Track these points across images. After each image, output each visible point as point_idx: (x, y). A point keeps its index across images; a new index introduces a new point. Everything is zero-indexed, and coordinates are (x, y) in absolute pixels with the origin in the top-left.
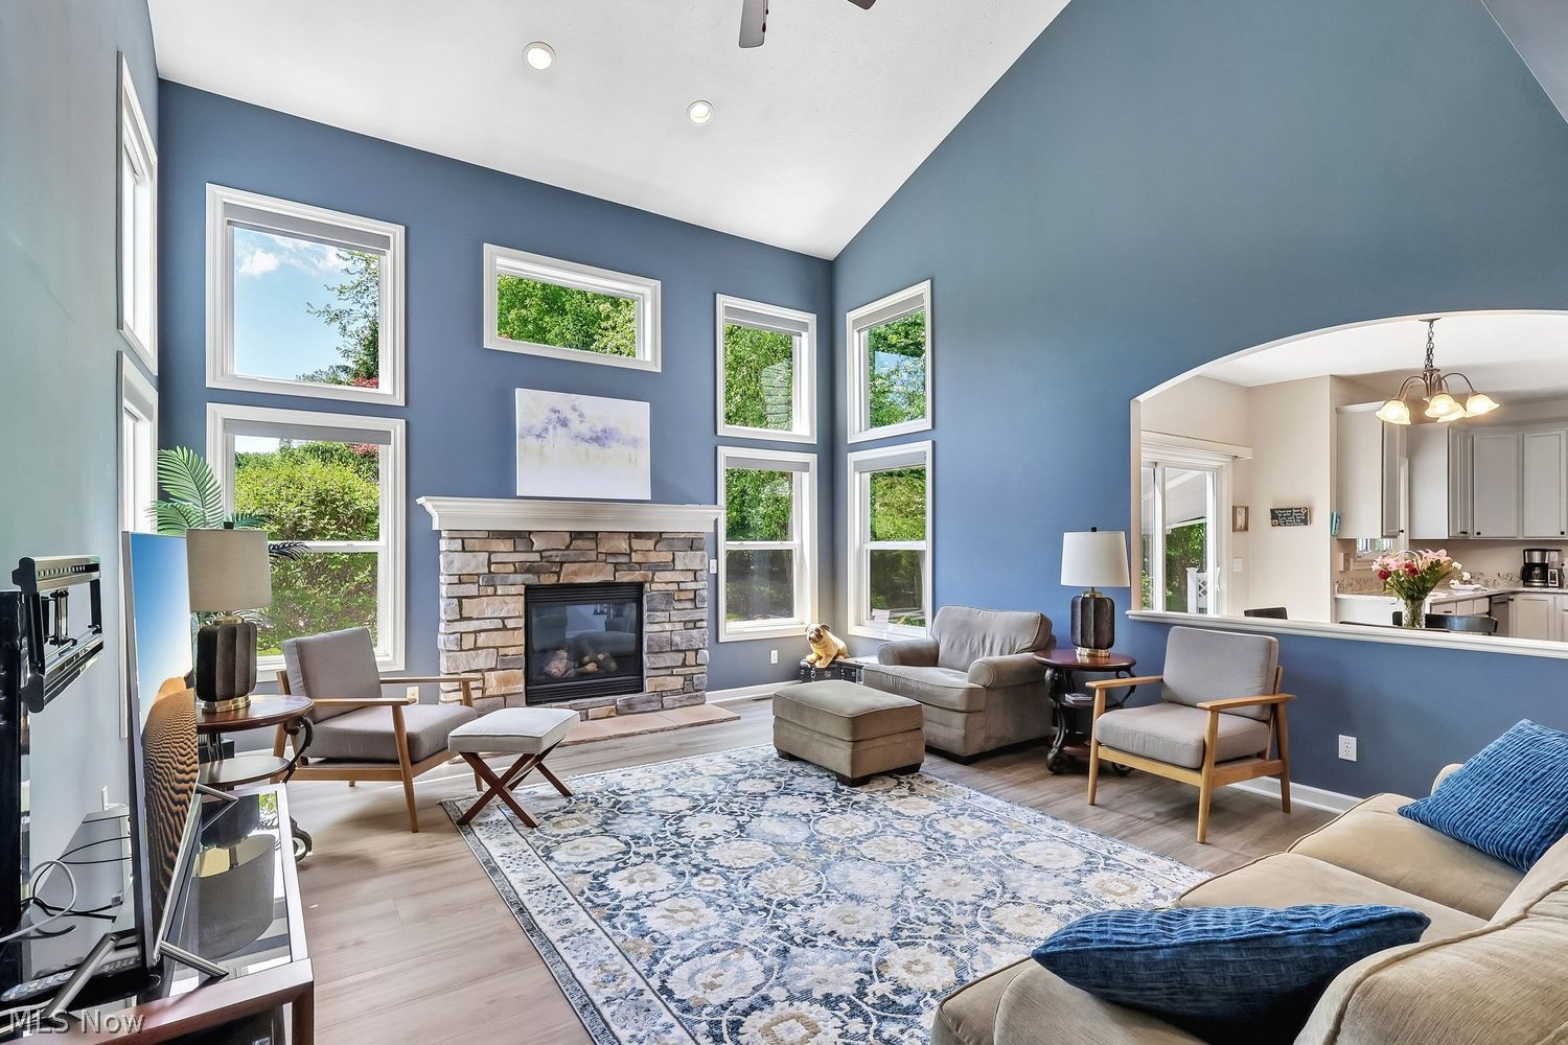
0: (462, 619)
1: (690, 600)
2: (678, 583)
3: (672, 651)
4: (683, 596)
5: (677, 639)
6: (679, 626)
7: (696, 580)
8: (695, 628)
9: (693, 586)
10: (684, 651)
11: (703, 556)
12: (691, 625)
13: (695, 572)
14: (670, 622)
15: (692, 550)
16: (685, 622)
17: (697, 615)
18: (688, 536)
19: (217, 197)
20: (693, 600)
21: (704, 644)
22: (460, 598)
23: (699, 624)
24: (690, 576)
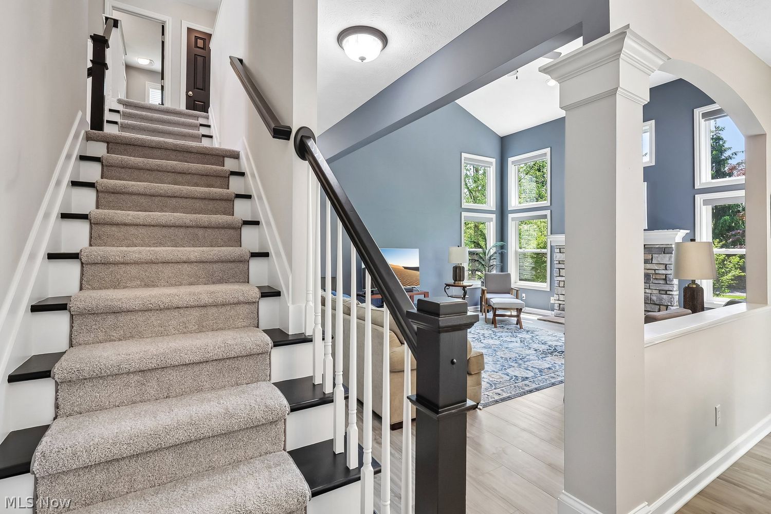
0: (560, 276)
1: (663, 279)
2: (655, 270)
3: (651, 303)
4: (658, 277)
5: (654, 298)
6: (657, 292)
7: (666, 269)
8: (666, 294)
9: (664, 272)
10: (660, 305)
11: (671, 257)
12: (664, 292)
13: (666, 265)
14: (649, 289)
15: (664, 253)
16: (660, 290)
17: (666, 287)
18: (662, 246)
19: (510, 160)
20: (665, 279)
21: (671, 304)
22: (559, 269)
23: (668, 292)
24: (663, 267)
